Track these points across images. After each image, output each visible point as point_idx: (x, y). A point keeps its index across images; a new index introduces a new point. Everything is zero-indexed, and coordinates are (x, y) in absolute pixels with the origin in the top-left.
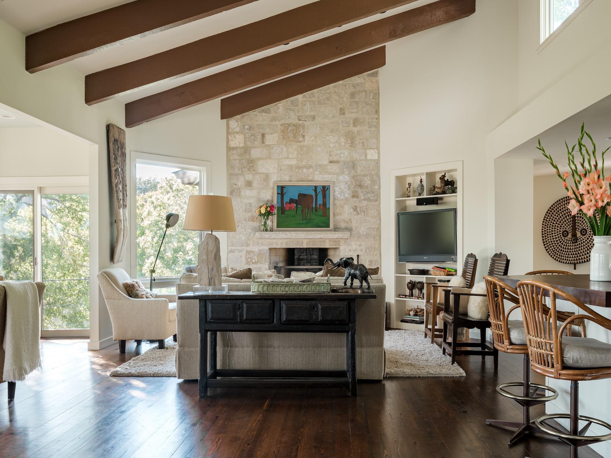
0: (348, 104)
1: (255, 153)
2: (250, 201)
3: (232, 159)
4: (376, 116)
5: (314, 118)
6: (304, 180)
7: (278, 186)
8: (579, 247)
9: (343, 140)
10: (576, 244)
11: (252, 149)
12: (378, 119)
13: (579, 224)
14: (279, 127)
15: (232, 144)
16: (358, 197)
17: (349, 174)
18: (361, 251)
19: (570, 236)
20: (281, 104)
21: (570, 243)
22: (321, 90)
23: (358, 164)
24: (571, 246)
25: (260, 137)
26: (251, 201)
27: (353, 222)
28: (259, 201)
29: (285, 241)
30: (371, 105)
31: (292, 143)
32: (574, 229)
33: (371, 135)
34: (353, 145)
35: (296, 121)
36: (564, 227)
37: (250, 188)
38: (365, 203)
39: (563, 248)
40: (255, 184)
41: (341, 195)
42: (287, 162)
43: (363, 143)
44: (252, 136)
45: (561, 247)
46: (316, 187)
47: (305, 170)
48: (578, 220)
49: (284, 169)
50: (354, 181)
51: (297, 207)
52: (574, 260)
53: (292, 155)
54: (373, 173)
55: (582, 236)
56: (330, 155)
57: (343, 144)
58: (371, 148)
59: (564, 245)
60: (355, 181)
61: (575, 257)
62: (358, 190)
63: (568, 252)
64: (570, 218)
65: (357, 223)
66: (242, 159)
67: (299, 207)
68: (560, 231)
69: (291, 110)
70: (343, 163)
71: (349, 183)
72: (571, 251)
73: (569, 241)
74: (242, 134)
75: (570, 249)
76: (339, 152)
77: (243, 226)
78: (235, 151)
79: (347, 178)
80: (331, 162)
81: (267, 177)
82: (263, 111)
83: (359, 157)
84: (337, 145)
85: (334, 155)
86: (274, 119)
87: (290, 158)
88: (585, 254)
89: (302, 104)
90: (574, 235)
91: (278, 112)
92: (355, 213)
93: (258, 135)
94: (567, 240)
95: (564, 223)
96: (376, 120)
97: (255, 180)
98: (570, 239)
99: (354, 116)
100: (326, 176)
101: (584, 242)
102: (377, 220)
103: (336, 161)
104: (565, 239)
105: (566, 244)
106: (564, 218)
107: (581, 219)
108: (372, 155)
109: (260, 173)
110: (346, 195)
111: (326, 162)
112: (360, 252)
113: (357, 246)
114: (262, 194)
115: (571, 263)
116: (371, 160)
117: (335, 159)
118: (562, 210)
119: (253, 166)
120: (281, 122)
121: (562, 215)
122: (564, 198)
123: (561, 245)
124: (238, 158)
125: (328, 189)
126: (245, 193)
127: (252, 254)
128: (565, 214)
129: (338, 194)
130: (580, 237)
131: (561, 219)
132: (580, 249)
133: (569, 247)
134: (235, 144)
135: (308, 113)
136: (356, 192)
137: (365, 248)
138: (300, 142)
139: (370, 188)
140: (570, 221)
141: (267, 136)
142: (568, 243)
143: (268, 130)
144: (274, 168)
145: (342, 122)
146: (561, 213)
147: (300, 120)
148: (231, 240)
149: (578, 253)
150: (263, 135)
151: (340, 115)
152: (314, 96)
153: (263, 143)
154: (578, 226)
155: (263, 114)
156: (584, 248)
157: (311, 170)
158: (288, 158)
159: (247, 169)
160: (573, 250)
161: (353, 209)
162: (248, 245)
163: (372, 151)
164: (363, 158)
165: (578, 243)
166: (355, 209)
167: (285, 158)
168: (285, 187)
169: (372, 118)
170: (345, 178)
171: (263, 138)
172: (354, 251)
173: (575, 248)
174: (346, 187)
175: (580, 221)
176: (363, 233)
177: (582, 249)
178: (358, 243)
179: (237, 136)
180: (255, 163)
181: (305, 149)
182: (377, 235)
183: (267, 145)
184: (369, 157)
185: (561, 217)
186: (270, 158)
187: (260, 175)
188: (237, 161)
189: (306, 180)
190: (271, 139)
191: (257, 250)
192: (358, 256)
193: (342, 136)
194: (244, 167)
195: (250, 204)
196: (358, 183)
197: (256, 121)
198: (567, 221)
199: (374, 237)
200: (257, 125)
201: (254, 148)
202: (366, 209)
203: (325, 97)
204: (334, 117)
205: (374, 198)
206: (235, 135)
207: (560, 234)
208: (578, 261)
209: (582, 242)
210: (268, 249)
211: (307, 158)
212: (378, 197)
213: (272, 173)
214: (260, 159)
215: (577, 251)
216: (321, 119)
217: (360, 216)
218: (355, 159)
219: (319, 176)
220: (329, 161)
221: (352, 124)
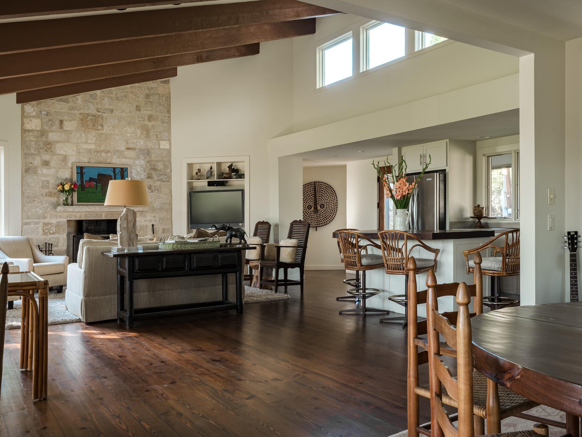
0: (144, 103)
1: (52, 136)
2: (47, 179)
3: (28, 140)
4: (168, 115)
5: (112, 111)
6: (102, 163)
7: (77, 167)
8: (319, 216)
9: (139, 131)
10: (317, 214)
11: (50, 133)
12: (169, 117)
13: (319, 201)
14: (78, 116)
15: (28, 127)
16: (152, 178)
17: (144, 159)
18: (155, 221)
19: (313, 209)
20: (80, 96)
21: (313, 213)
22: (118, 89)
23: (152, 151)
24: (313, 215)
25: (58, 122)
26: (49, 178)
28: (57, 179)
29: (84, 214)
30: (164, 106)
31: (91, 130)
32: (316, 204)
33: (163, 129)
34: (148, 136)
35: (95, 112)
36: (308, 202)
37: (48, 167)
38: (158, 183)
39: (308, 217)
40: (53, 164)
41: (138, 176)
42: (86, 146)
43: (157, 135)
44: (49, 121)
45: (307, 216)
46: (114, 169)
47: (103, 154)
48: (318, 198)
49: (83, 152)
50: (148, 165)
51: (97, 185)
52: (316, 225)
53: (91, 141)
54: (165, 159)
55: (321, 209)
56: (127, 143)
57: (139, 134)
58: (163, 140)
59: (309, 215)
60: (150, 165)
61: (316, 223)
62: (152, 172)
63: (311, 219)
64: (313, 197)
65: (152, 199)
66: (39, 141)
67: (99, 185)
68: (306, 205)
69: (90, 102)
70: (139, 150)
71: (145, 167)
72: (314, 218)
73: (312, 212)
74: (38, 119)
75: (313, 217)
76: (135, 141)
77: (39, 201)
78: (31, 134)
79: (143, 162)
80: (128, 149)
81: (65, 159)
82: (61, 100)
83: (153, 146)
84: (134, 135)
85: (131, 143)
86: (72, 108)
87: (88, 143)
88: (323, 221)
89: (101, 98)
90: (316, 208)
91: (77, 103)
92: (150, 191)
93: (55, 121)
94: (311, 211)
95: (308, 200)
96: (168, 118)
97: (53, 160)
98: (313, 211)
99: (148, 113)
100: (124, 160)
101: (322, 213)
102: (169, 197)
103: (133, 148)
104: (309, 211)
105: (310, 214)
106: (308, 197)
107: (320, 198)
108: (164, 145)
109: (58, 154)
110: (142, 176)
111: (124, 149)
112: (154, 222)
113: (152, 217)
114: (60, 172)
115: (313, 226)
116: (164, 149)
117: (132, 146)
118: (307, 191)
119: (50, 148)
120: (79, 112)
121: (307, 195)
122: (308, 184)
123: (307, 215)
124: (34, 139)
125: (125, 170)
126: (42, 172)
127: (50, 226)
128: (309, 194)
129: (135, 175)
130: (320, 210)
131: (306, 197)
132: (320, 217)
133: (312, 216)
134: (31, 127)
135: (106, 107)
136: (151, 174)
137: (158, 219)
138: (99, 130)
139: (162, 172)
140: (313, 199)
141: (65, 123)
142: (312, 213)
143: (66, 117)
144: (73, 151)
145: (138, 117)
146: (306, 193)
147: (99, 112)
148: (26, 213)
149: (319, 220)
150: (61, 122)
151: (136, 111)
152: (112, 93)
153: (61, 128)
154: (318, 202)
155: (61, 103)
156: (322, 217)
157: (109, 154)
158: (86, 143)
159: (44, 150)
160: (315, 218)
161: (148, 187)
162: (45, 218)
163: (165, 142)
164: (157, 147)
165: (318, 213)
166: (150, 187)
167: (84, 143)
168: (84, 168)
169: (165, 116)
170: (141, 162)
171: (61, 124)
172: (149, 221)
173: (316, 217)
174: (142, 170)
175: (320, 199)
176: (157, 207)
177: (321, 217)
178: (153, 215)
179: (34, 120)
180: (53, 145)
181: (103, 137)
182: (169, 209)
183: (66, 131)
184: (162, 147)
185: (306, 196)
186: (68, 142)
187: (58, 156)
188: (33, 143)
189: (104, 162)
190: (68, 125)
191: (55, 222)
192: (153, 225)
193: (138, 128)
194: (41, 148)
195: (48, 182)
196: (152, 167)
197: (54, 108)
198: (311, 199)
199: (166, 211)
200: (55, 112)
201: (51, 132)
202: (159, 188)
203: (122, 95)
204: (130, 112)
205: (166, 179)
206: (31, 118)
207: (306, 207)
208: (319, 225)
209: (321, 212)
210: (67, 221)
211: (106, 144)
212: (170, 179)
213: (70, 155)
214: (57, 142)
215: (318, 219)
216: (119, 113)
217: (154, 193)
218: (150, 147)
219: (117, 160)
220: (126, 148)
221: (147, 119)
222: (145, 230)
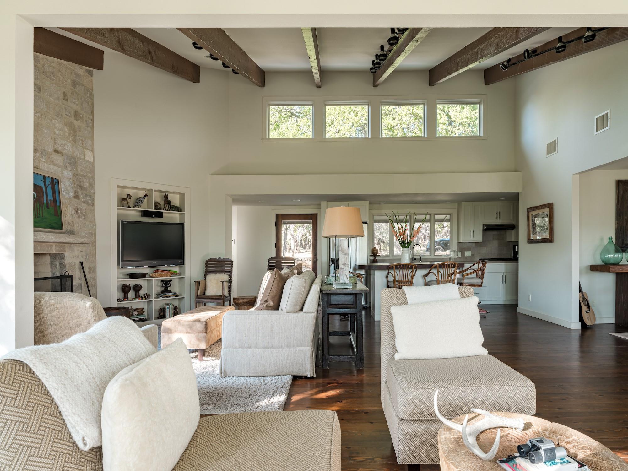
0: (71, 91)
4: (92, 117)
9: (67, 130)
16: (79, 198)
17: (71, 171)
18: (83, 257)
23: (78, 161)
27: (75, 225)
33: (87, 135)
34: (75, 139)
38: (84, 206)
41: (66, 193)
43: (82, 141)
46: (45, 177)
50: (75, 180)
54: (90, 175)
56: (55, 143)
57: (67, 134)
58: (88, 149)
60: (77, 180)
62: (79, 190)
65: (80, 227)
70: (66, 156)
71: (72, 181)
76: (63, 143)
79: (70, 175)
80: (56, 151)
83: (79, 155)
84: (62, 133)
85: (59, 145)
92: (77, 216)
96: (92, 122)
99: (75, 107)
100: (52, 167)
102: (93, 225)
103: (61, 152)
108: (88, 156)
110: (71, 194)
111: (51, 150)
112: (81, 258)
113: (79, 251)
116: (88, 161)
117: (60, 149)
125: (56, 182)
129: (63, 191)
136: (78, 192)
137: (86, 254)
139: (88, 191)
145: (65, 109)
151: (63, 99)
152: (39, 62)
157: (37, 154)
161: (75, 211)
163: (89, 152)
164: (83, 157)
166: (77, 210)
169: (89, 118)
170: (68, 174)
172: (78, 257)
174: (70, 185)
184: (86, 158)
192: (81, 263)
193: (66, 125)
196: (79, 183)
199: (91, 244)
202: (86, 212)
203: (50, 70)
204: (58, 99)
205: (90, 202)
212: (93, 202)
216: (47, 95)
217: (81, 220)
218: (76, 155)
219: (44, 165)
220: (54, 149)
221: (73, 116)
222: (74, 269)
